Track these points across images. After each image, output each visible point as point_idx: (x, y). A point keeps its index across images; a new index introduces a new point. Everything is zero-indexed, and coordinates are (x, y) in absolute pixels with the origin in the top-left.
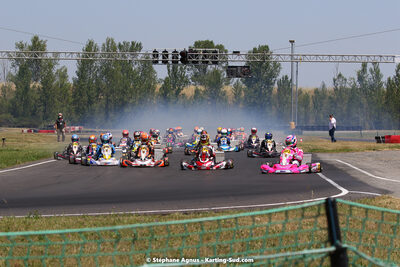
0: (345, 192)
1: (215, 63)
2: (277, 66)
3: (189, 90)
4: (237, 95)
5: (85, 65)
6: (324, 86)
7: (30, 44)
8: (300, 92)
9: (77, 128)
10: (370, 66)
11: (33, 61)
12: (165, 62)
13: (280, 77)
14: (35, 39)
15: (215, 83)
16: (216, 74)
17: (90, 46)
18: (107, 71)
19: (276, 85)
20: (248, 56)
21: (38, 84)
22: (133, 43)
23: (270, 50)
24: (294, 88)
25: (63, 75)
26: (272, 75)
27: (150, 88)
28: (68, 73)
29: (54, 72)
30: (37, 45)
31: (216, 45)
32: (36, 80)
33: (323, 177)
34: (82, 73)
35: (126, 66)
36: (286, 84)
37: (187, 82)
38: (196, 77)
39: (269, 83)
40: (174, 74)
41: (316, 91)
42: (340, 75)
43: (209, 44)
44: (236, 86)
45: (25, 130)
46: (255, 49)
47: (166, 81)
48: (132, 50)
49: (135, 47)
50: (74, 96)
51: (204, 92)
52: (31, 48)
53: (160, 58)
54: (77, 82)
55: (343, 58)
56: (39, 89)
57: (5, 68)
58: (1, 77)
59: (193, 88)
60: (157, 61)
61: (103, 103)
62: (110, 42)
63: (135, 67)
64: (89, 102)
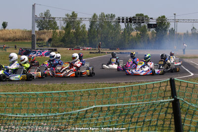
0: (192, 74)
1: (143, 22)
2: (168, 24)
3: (134, 33)
4: (153, 35)
6: (187, 32)
8: (178, 34)
9: (89, 48)
11: (72, 21)
12: (123, 22)
13: (170, 28)
14: (73, 13)
15: (143, 31)
16: (145, 26)
17: (95, 15)
18: (101, 26)
19: (168, 32)
20: (157, 20)
22: (111, 14)
24: (176, 33)
25: (84, 27)
26: (166, 28)
27: (118, 32)
28: (86, 26)
29: (81, 26)
30: (74, 15)
31: (144, 15)
32: (73, 29)
34: (91, 26)
35: (109, 24)
36: (173, 31)
37: (132, 30)
38: (137, 29)
39: (165, 30)
40: (127, 27)
41: (185, 34)
42: (194, 28)
43: (141, 15)
44: (153, 32)
45: (68, 49)
46: (159, 17)
47: (125, 30)
48: (111, 17)
49: (113, 16)
50: (88, 35)
51: (140, 34)
52: (71, 16)
53: (121, 20)
54: (90, 30)
55: (194, 21)
56: (74, 32)
57: (61, 24)
58: (60, 28)
59: (136, 32)
60: (120, 22)
61: (100, 38)
62: (102, 14)
63: (113, 24)
64: (94, 38)
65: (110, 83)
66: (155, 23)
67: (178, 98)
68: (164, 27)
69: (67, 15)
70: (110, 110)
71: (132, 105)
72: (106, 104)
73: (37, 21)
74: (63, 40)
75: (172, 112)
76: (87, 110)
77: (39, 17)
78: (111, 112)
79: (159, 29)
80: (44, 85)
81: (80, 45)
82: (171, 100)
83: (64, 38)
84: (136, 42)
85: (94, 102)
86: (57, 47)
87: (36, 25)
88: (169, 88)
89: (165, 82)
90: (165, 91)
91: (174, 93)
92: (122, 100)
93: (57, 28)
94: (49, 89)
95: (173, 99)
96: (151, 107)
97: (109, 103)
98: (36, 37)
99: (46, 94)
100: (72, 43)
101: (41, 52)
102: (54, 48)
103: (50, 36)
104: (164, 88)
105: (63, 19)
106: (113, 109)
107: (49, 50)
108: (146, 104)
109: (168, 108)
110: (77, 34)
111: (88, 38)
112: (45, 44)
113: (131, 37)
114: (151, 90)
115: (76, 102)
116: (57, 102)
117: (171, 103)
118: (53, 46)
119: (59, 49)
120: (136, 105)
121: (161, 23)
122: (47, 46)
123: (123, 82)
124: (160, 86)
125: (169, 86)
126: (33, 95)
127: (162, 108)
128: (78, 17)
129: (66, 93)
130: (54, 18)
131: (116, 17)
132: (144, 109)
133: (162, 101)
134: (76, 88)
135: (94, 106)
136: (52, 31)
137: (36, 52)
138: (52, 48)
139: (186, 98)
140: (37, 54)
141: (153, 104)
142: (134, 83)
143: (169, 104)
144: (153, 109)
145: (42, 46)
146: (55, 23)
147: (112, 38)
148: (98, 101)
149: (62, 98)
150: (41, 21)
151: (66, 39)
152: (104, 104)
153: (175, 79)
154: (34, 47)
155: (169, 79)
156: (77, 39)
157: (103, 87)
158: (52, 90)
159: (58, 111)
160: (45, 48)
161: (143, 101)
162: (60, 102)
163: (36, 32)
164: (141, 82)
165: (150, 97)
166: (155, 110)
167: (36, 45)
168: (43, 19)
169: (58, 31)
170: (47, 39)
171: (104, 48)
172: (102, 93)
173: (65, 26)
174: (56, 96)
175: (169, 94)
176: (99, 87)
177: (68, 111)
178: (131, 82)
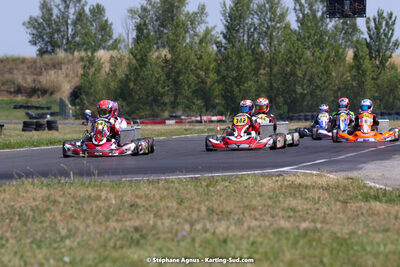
5: (234, 22)
21: (165, 52)
37: (395, 45)
74: (122, 92)
122: (61, 114)
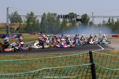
0: (103, 49)
1: (73, 18)
2: (89, 19)
3: (68, 24)
4: (79, 26)
5: (43, 19)
6: (100, 23)
7: (30, 14)
8: (95, 25)
10: (111, 19)
11: (31, 17)
12: (61, 18)
13: (90, 21)
14: (31, 13)
15: (74, 23)
16: (74, 20)
17: (44, 14)
18: (49, 20)
19: (89, 23)
20: (82, 16)
22: (55, 13)
23: (87, 15)
24: (93, 24)
25: (38, 21)
26: (88, 21)
27: (59, 24)
28: (39, 20)
29: (36, 20)
30: (32, 14)
32: (32, 22)
33: (99, 45)
34: (42, 20)
35: (53, 19)
36: (91, 23)
37: (67, 22)
38: (70, 22)
39: (87, 23)
40: (64, 21)
41: (98, 25)
42: (104, 21)
43: (73, 13)
44: (79, 23)
46: (83, 15)
48: (54, 15)
49: (55, 14)
50: (41, 26)
51: (72, 25)
52: (30, 15)
54: (41, 23)
55: (104, 17)
56: (32, 24)
57: (24, 19)
58: (23, 21)
59: (69, 24)
60: (59, 18)
61: (48, 27)
62: (49, 13)
63: (55, 19)
64: (44, 27)
65: (53, 55)
66: (81, 18)
67: (94, 63)
68: (86, 21)
69: (28, 14)
70: (53, 71)
71: (66, 68)
72: (51, 67)
73: (9, 17)
74: (26, 29)
75: (91, 71)
76: (39, 71)
77: (11, 15)
78: (54, 72)
79: (83, 22)
80: (14, 56)
81: (36, 31)
82: (90, 64)
83: (26, 27)
84: (69, 29)
85: (44, 66)
86: (22, 33)
87: (9, 20)
88: (89, 57)
89: (86, 53)
90: (87, 59)
91: (91, 60)
92: (61, 65)
93: (22, 22)
94: (17, 58)
95: (91, 64)
96: (78, 69)
97: (53, 67)
98: (9, 27)
99: (15, 61)
100: (31, 30)
101: (12, 36)
102: (20, 34)
103: (18, 26)
104: (86, 57)
105: (26, 16)
106: (56, 70)
107: (17, 35)
108: (75, 67)
109: (88, 69)
110: (33, 26)
111: (41, 28)
112: (15, 31)
113: (66, 27)
114: (78, 58)
115: (33, 66)
116: (22, 66)
117: (90, 66)
118: (19, 33)
119: (23, 34)
120: (69, 67)
121: (84, 18)
122: (16, 32)
123: (62, 54)
124: (84, 56)
125: (89, 56)
126: (7, 62)
127: (84, 69)
128: (34, 15)
129: (27, 60)
130: (20, 16)
131: (57, 15)
132: (74, 70)
133: (84, 65)
134: (33, 58)
135: (44, 68)
136: (19, 23)
137: (9, 36)
138: (19, 34)
139: (99, 63)
140: (10, 37)
141: (79, 67)
142: (68, 54)
143: (89, 67)
144: (79, 69)
145: (13, 33)
146: (21, 19)
147: (55, 28)
148: (46, 65)
149: (25, 63)
150: (12, 17)
151: (27, 28)
152: (50, 67)
153: (93, 51)
154: (8, 33)
155: (89, 52)
156: (34, 28)
157: (49, 57)
158: (19, 59)
159: (22, 71)
160: (15, 33)
161: (73, 65)
162: (24, 66)
163: (9, 24)
164: (73, 54)
165: (78, 63)
166: (80, 70)
167: (9, 32)
168: (13, 16)
169: (22, 23)
170: (16, 28)
171: (50, 33)
172: (48, 61)
173: (26, 20)
174: (21, 62)
175: (89, 61)
176: (47, 57)
177: (28, 71)
178: (66, 54)
